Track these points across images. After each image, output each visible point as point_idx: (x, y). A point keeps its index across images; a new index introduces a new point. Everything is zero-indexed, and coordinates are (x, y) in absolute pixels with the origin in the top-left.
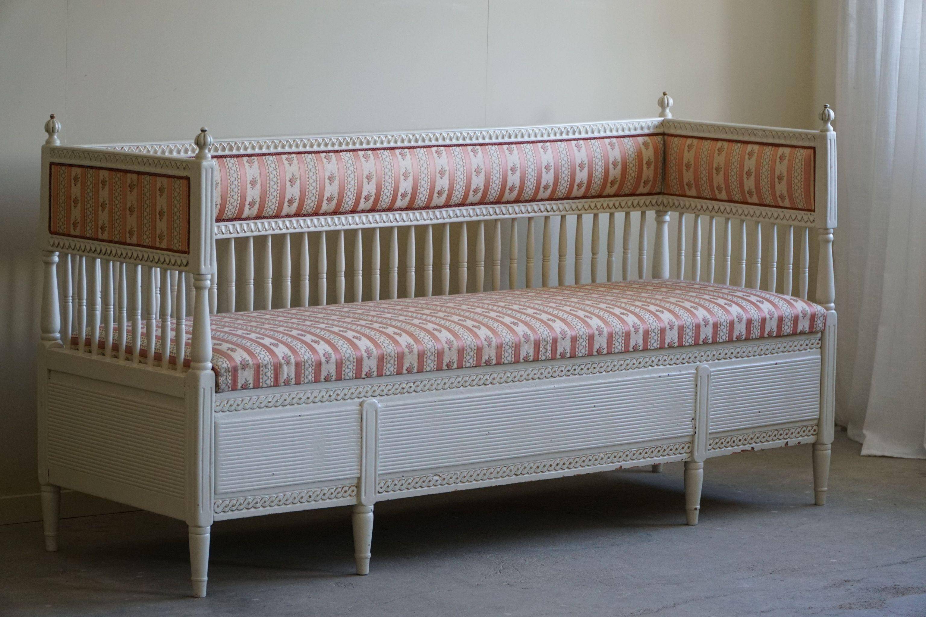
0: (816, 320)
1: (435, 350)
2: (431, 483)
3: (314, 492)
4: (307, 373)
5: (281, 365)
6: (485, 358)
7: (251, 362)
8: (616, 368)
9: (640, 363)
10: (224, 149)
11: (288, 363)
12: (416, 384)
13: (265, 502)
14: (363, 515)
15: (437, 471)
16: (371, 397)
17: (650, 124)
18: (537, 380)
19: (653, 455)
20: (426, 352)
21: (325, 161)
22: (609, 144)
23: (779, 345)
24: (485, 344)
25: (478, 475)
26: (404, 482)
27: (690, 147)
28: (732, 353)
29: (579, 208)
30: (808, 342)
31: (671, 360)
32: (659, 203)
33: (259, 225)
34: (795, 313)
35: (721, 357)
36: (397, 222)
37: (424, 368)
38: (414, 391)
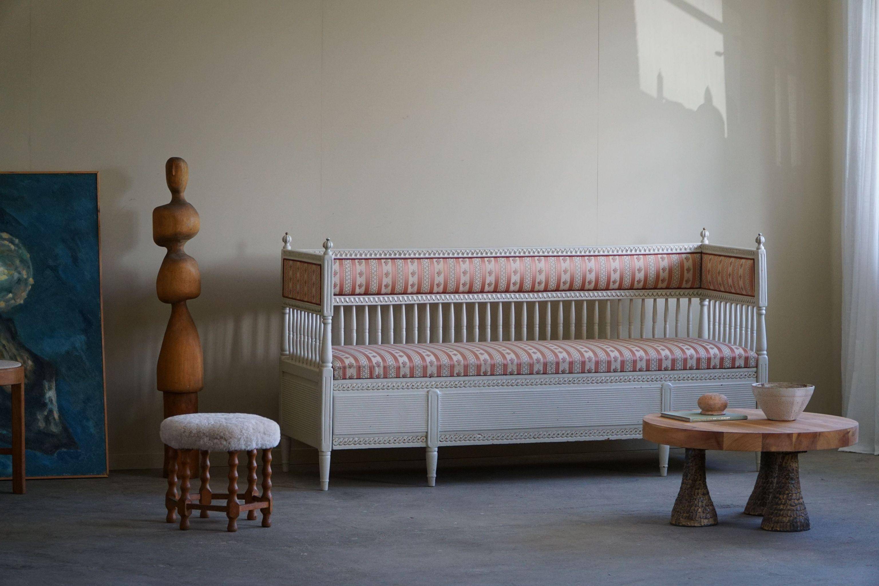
0: (749, 360)
1: (476, 364)
2: (475, 439)
3: (398, 438)
4: (391, 372)
5: (374, 367)
6: (509, 370)
7: (355, 364)
8: (603, 381)
9: (621, 379)
10: (395, 254)
11: (379, 366)
12: (465, 383)
13: (366, 441)
14: (429, 453)
15: (480, 432)
16: (435, 389)
17: (691, 247)
18: (548, 385)
19: (631, 433)
20: (469, 365)
21: (461, 263)
22: (661, 258)
23: (725, 374)
24: (509, 362)
25: (508, 436)
26: (457, 437)
27: (710, 260)
28: (689, 377)
29: (641, 295)
30: (746, 373)
31: (644, 379)
32: (699, 294)
33: (420, 298)
34: (734, 355)
35: (680, 379)
36: (513, 299)
37: (469, 373)
38: (464, 386)
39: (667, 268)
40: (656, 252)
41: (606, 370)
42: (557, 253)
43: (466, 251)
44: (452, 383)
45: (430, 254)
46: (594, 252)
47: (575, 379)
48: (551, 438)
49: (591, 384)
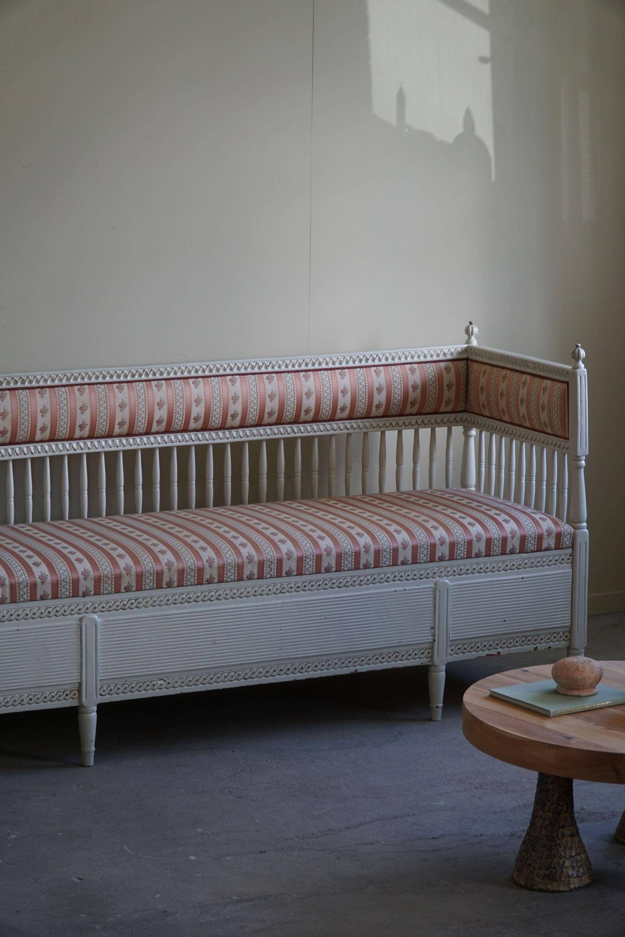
0: (562, 538)
1: (154, 571)
2: (155, 687)
3: (35, 695)
4: (22, 593)
6: (206, 576)
8: (349, 584)
9: (375, 579)
11: (3, 585)
12: (138, 601)
14: (84, 715)
15: (161, 676)
16: (91, 613)
17: (453, 350)
18: (265, 596)
19: (390, 660)
20: (144, 573)
21: (117, 390)
22: (410, 370)
23: (526, 561)
24: (206, 564)
25: (205, 679)
26: (127, 686)
27: (484, 372)
28: (474, 569)
29: (381, 426)
30: (557, 558)
31: (408, 575)
32: (463, 420)
33: (54, 447)
34: (540, 531)
35: (462, 572)
36: (193, 441)
37: (144, 586)
38: (137, 607)
39: (419, 383)
40: (403, 360)
41: (353, 567)
42: (259, 368)
43: (123, 372)
44: (118, 603)
45: (68, 379)
46: (313, 364)
47: (307, 584)
48: (271, 677)
49: (330, 590)
